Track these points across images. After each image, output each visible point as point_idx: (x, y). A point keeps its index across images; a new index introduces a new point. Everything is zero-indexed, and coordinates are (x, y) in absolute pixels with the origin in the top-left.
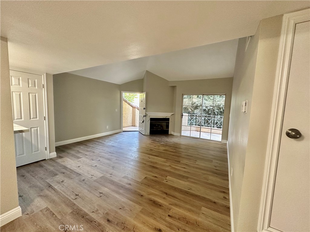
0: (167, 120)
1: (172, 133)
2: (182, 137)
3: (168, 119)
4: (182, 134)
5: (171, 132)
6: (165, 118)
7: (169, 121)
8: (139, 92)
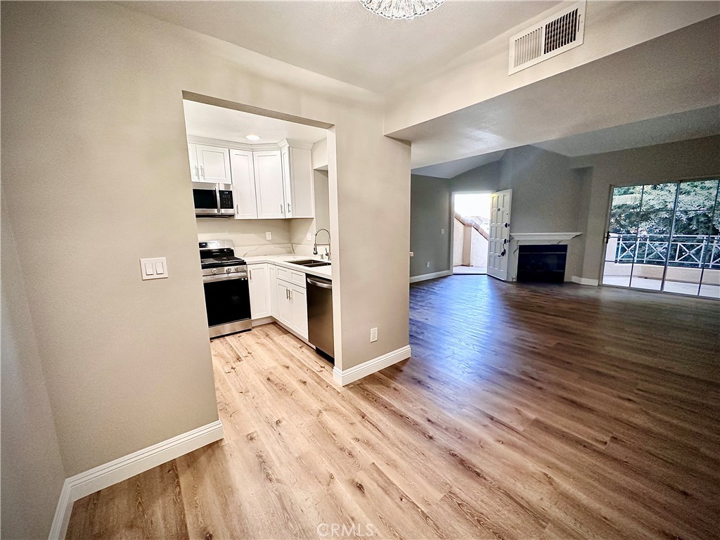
0: (561, 249)
1: (574, 279)
2: (604, 288)
3: (564, 248)
4: (604, 282)
5: (570, 276)
6: (555, 243)
7: (566, 251)
8: (491, 190)
